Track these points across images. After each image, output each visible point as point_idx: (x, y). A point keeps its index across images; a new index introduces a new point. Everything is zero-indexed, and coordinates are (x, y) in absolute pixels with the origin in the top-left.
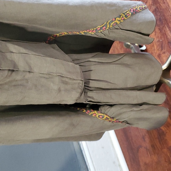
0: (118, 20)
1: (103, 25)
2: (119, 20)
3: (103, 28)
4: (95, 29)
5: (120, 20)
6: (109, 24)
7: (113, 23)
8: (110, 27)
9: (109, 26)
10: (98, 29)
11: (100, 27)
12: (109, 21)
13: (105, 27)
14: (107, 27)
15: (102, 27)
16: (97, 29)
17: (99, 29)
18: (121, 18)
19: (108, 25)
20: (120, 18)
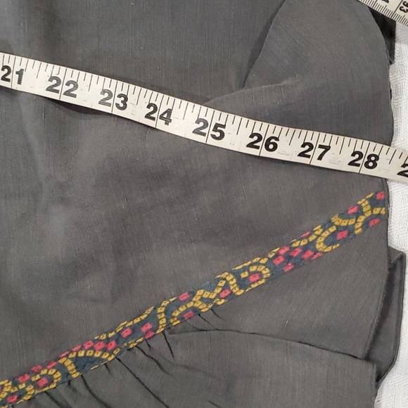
0: (202, 299)
1: (143, 317)
2: (208, 298)
3: (144, 329)
4: (113, 333)
5: (212, 296)
6: (165, 312)
7: (182, 309)
8: (168, 324)
9: (167, 320)
10: (125, 334)
11: (131, 323)
12: (165, 303)
13: (149, 326)
14: (159, 325)
15: (138, 323)
16: (119, 334)
17: (129, 332)
18: (218, 291)
19: (159, 317)
20: (212, 291)
